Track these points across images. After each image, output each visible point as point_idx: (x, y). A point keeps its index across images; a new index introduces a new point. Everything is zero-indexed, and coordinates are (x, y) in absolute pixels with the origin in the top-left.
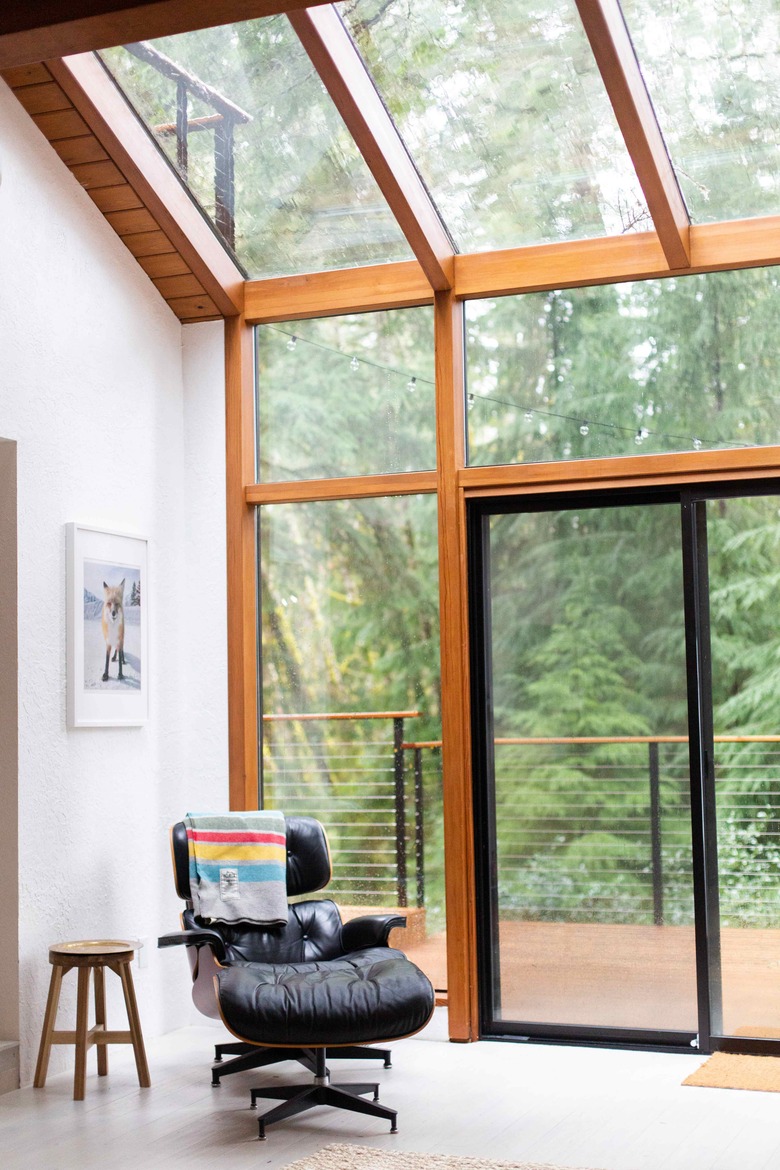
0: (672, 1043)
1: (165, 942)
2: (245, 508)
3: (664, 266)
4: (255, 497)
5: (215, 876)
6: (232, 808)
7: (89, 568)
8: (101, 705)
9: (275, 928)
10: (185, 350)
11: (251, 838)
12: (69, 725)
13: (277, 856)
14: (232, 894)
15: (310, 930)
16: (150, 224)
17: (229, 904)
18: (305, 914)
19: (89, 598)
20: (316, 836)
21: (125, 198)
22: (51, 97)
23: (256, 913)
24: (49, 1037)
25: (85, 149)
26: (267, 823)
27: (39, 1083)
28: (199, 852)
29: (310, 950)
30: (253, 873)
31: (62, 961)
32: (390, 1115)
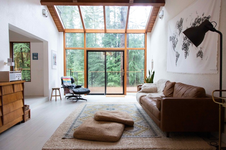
0: (103, 94)
1: (62, 87)
2: (65, 50)
3: (104, 32)
4: (66, 49)
5: (65, 82)
6: (64, 76)
7: (53, 54)
8: (54, 66)
9: (70, 86)
10: (59, 35)
11: (68, 79)
12: (52, 68)
13: (70, 80)
14: (67, 83)
15: (73, 86)
16: (59, 22)
17: (67, 85)
18: (73, 85)
19: (53, 57)
20: (73, 79)
21: (56, 19)
22: (51, 9)
23: (69, 85)
24: (52, 96)
25: (54, 14)
26: (69, 77)
27: (51, 100)
28: (64, 80)
29: (73, 88)
30: (68, 82)
31: (53, 89)
32: (86, 100)
